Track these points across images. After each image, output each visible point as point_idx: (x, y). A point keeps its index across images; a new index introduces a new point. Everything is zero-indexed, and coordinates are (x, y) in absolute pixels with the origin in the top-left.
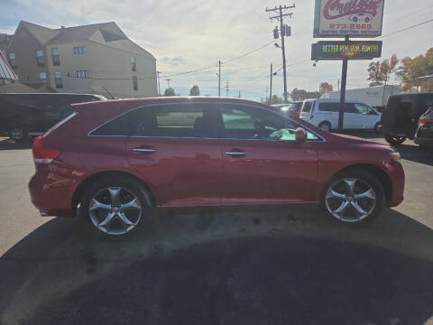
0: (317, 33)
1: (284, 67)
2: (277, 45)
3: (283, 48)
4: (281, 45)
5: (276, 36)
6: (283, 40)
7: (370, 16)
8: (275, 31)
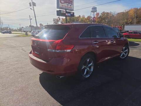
0: (58, 7)
1: (35, 17)
2: (31, 9)
3: (34, 10)
4: (33, 9)
5: (31, 6)
6: (33, 7)
7: (71, 4)
8: (30, 4)
